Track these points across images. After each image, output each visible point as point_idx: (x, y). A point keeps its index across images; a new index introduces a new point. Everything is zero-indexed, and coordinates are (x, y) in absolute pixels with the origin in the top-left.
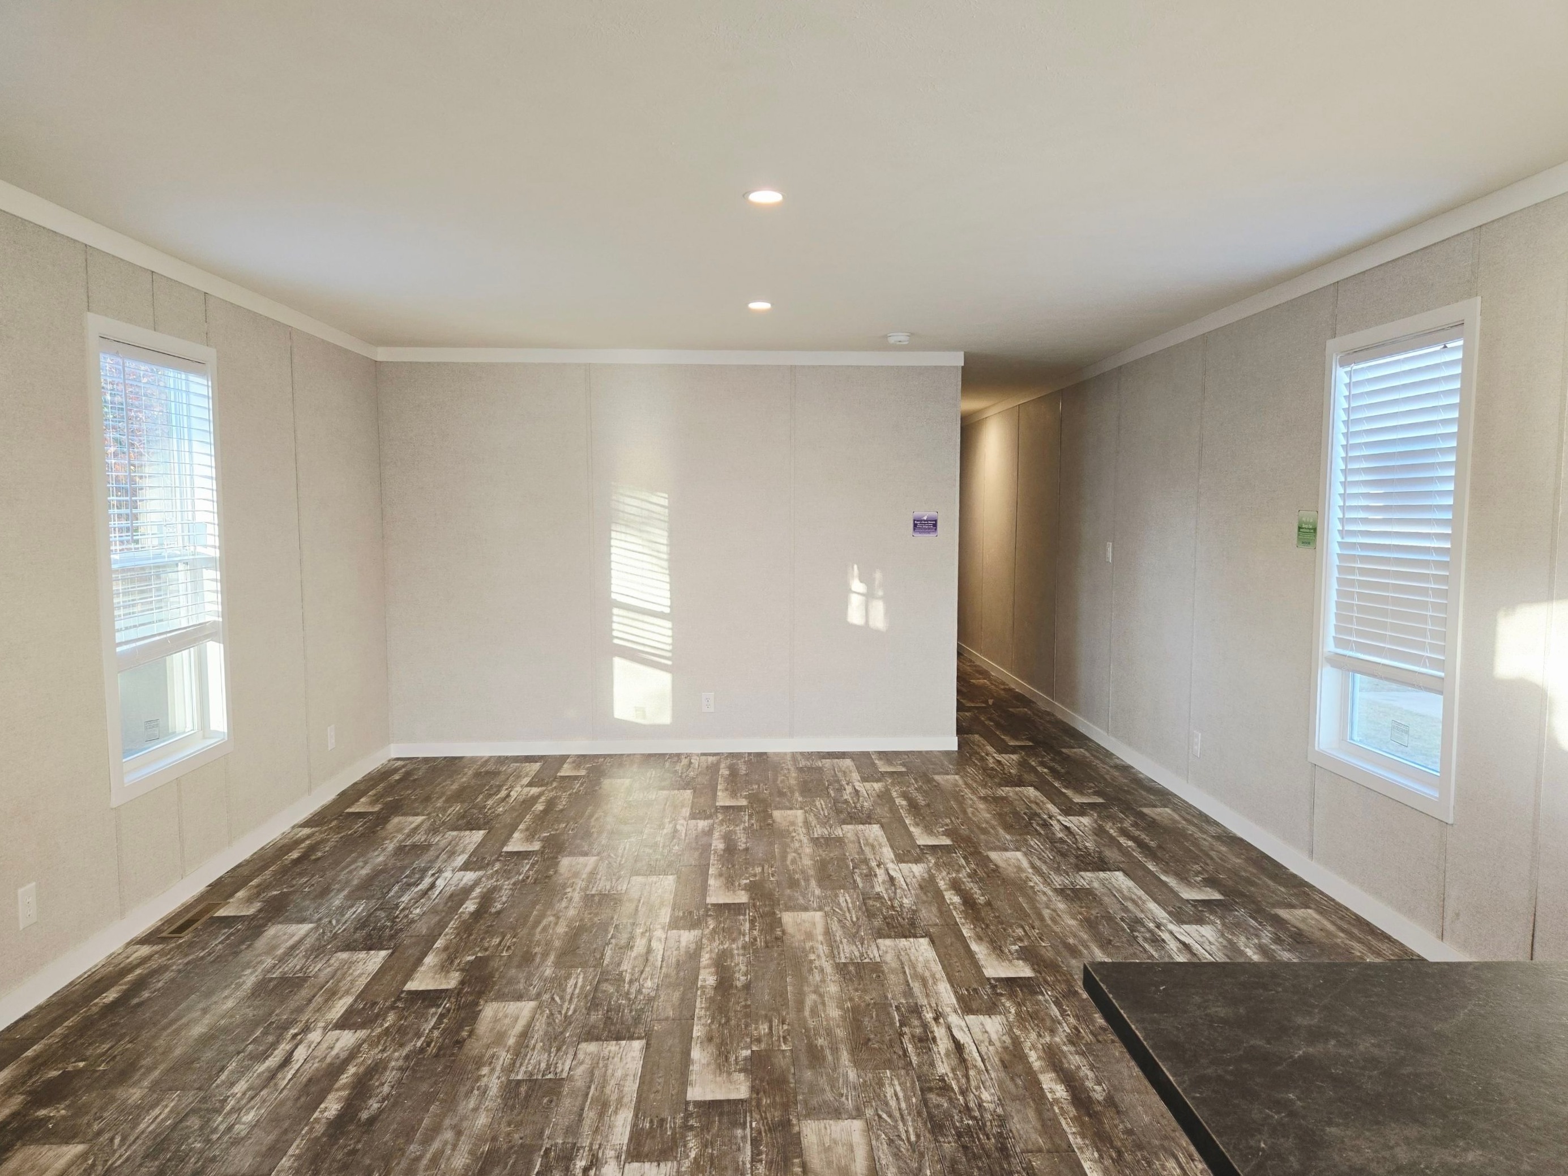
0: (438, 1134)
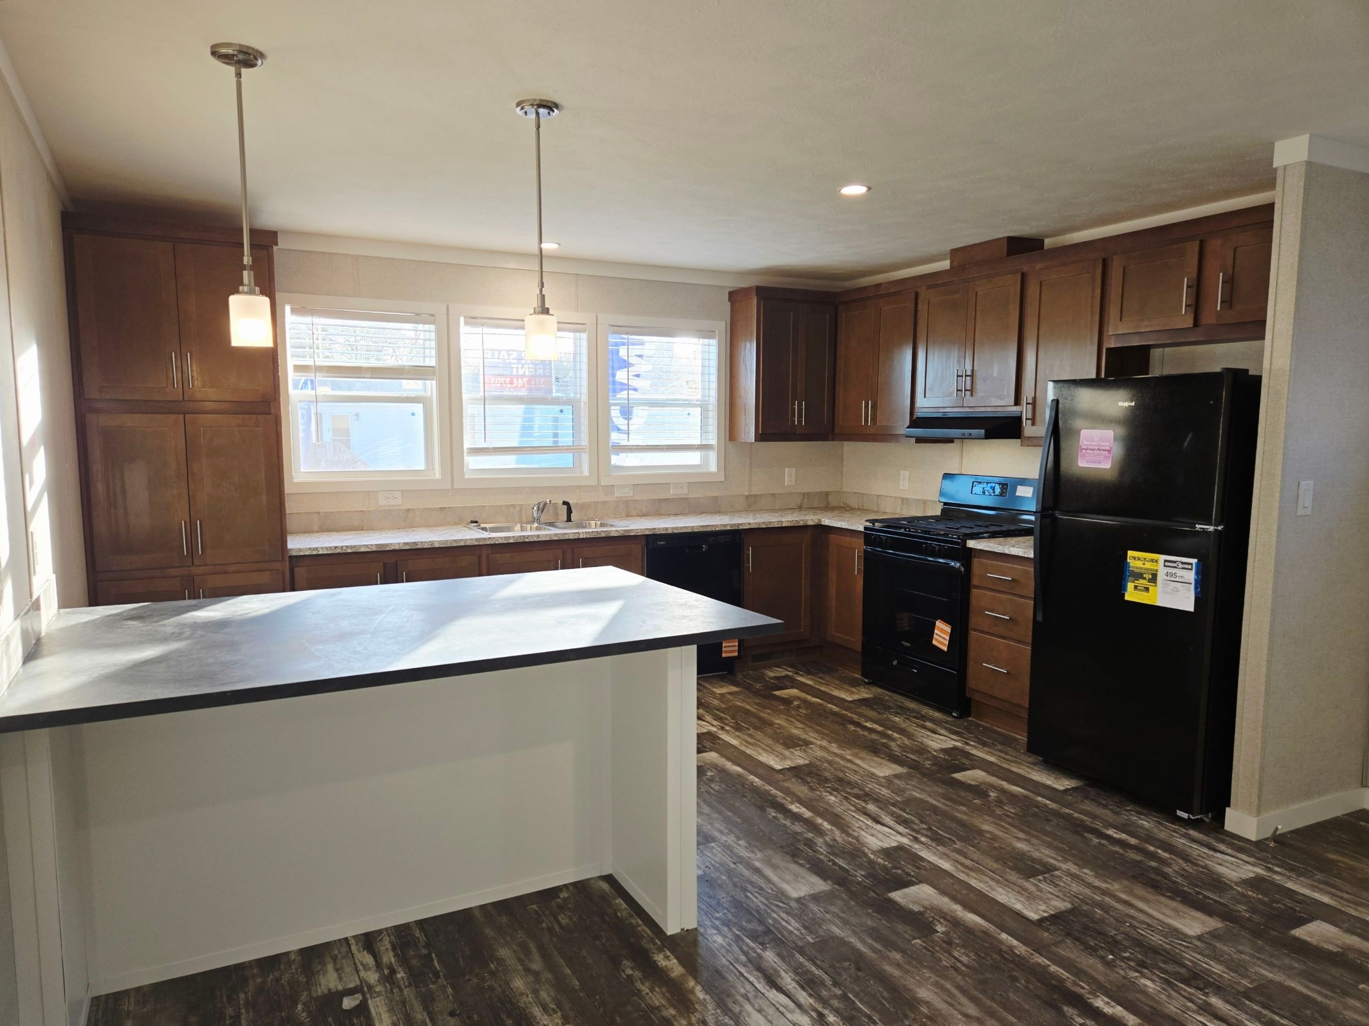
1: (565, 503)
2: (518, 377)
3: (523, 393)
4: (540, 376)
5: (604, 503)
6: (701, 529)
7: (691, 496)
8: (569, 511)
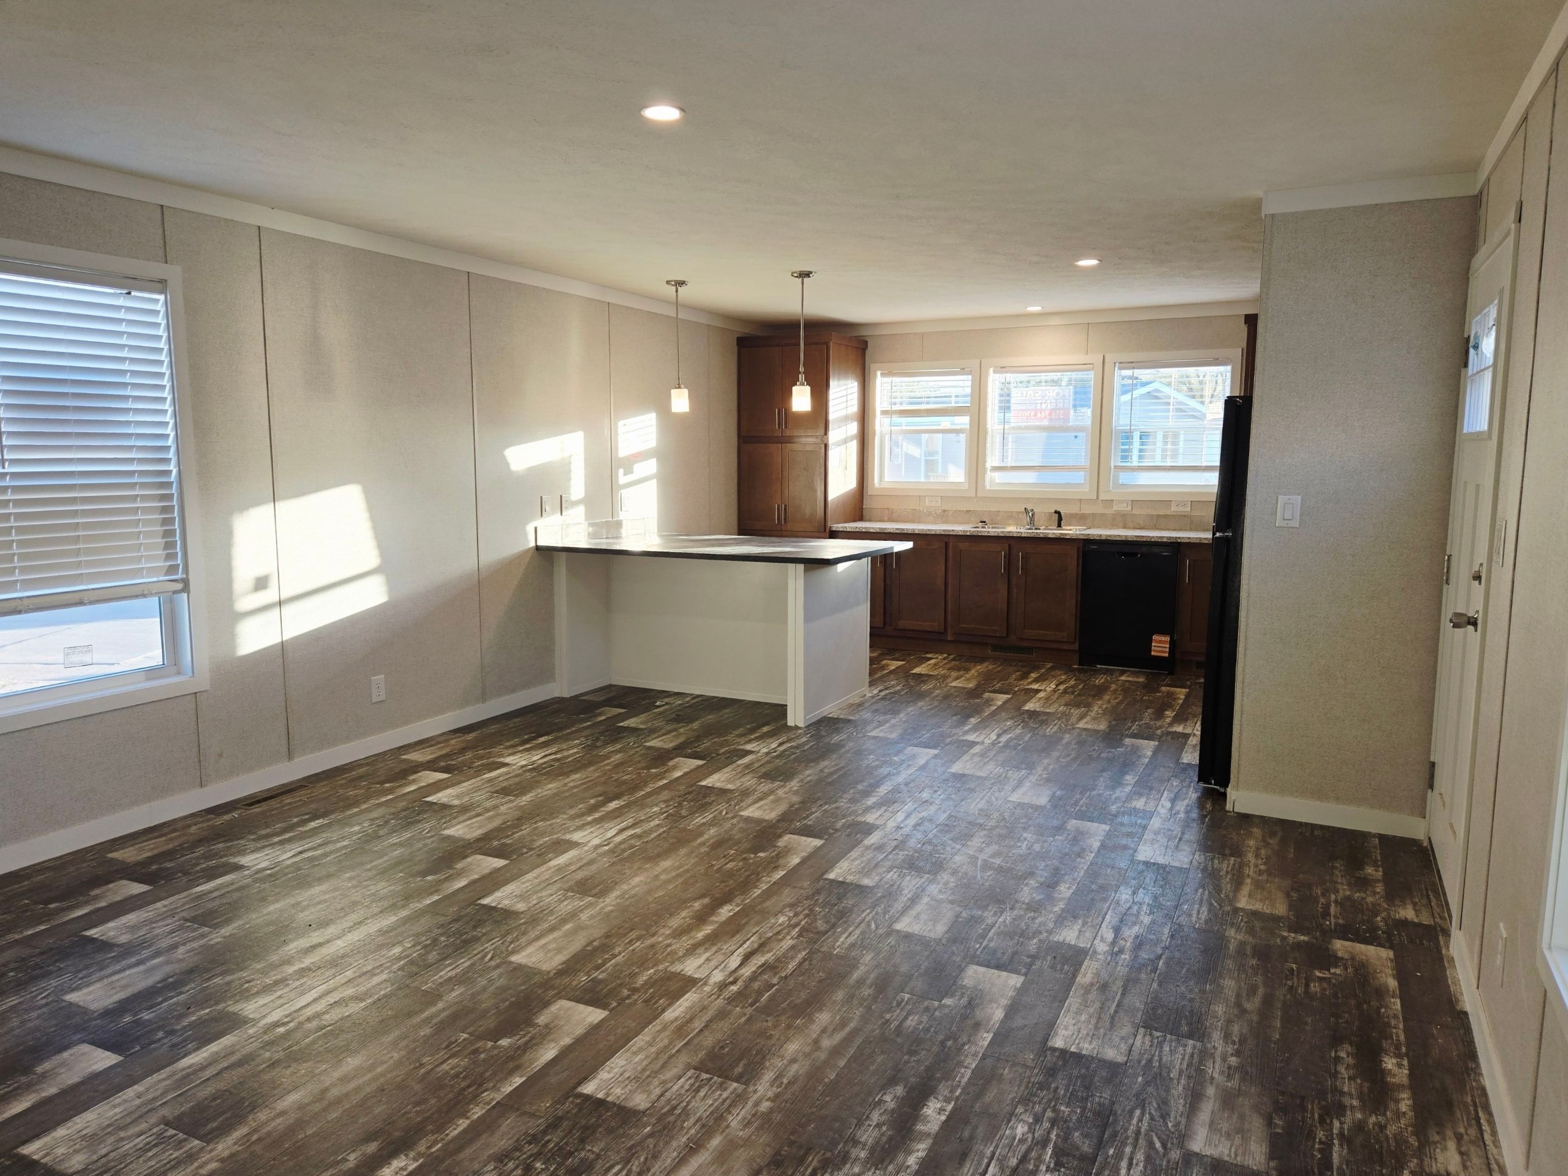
0: (835, 1047)
1: (1056, 512)
2: (1041, 411)
3: (1045, 423)
4: (1060, 409)
5: (1102, 515)
6: (1135, 539)
7: (1194, 514)
8: (1060, 519)
